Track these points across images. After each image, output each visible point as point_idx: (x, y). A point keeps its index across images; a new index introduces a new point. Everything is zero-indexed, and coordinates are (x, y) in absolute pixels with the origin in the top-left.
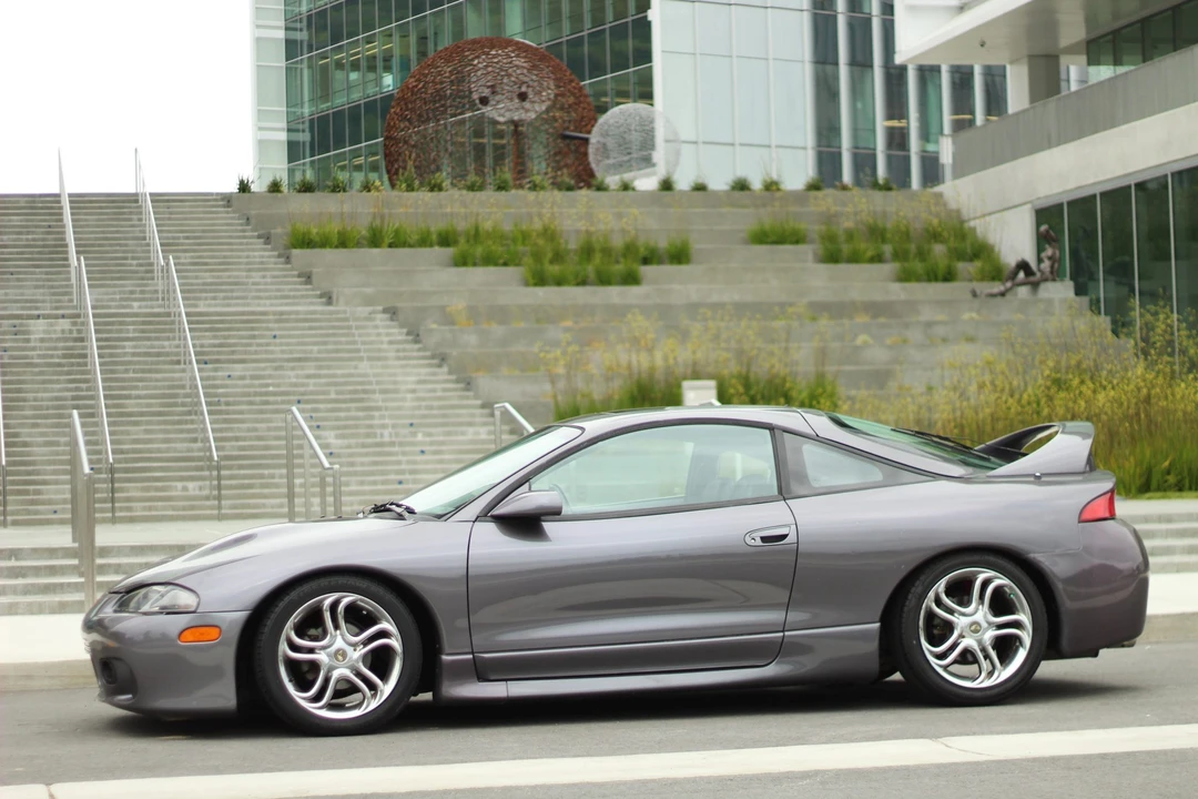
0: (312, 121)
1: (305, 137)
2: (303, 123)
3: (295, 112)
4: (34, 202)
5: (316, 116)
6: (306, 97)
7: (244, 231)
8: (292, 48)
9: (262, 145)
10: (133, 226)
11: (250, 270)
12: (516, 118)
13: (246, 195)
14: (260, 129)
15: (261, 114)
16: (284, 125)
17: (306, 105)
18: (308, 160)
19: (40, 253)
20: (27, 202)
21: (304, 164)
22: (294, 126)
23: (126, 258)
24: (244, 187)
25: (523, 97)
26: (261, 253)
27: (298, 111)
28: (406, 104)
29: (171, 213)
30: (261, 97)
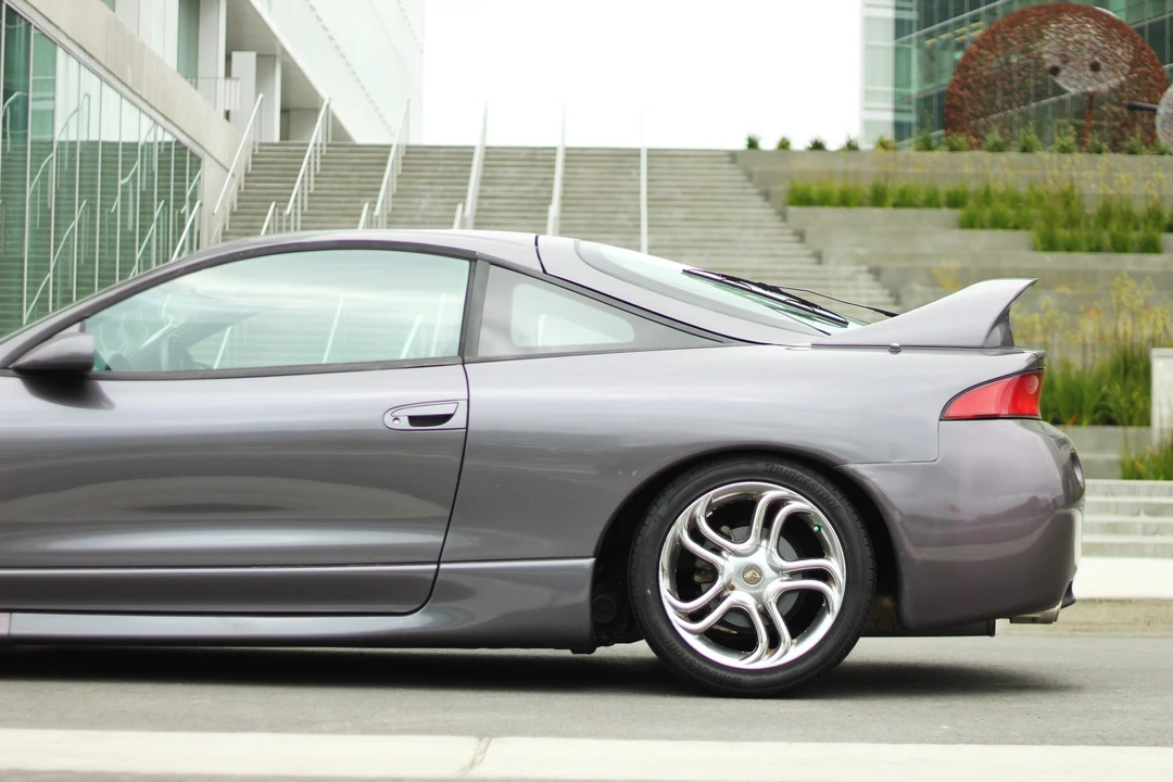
0: (918, 100)
1: (912, 118)
2: (910, 103)
3: (901, 92)
4: (535, 154)
6: (914, 76)
7: (745, 187)
8: (901, 27)
9: (868, 125)
10: (630, 180)
11: (744, 227)
12: (1091, 90)
13: (753, 151)
14: (867, 109)
15: (868, 95)
16: (891, 105)
17: (914, 84)
19: (530, 205)
20: (527, 155)
22: (901, 107)
23: (616, 212)
24: (752, 144)
25: (1095, 67)
26: (760, 211)
27: (905, 90)
28: (967, 71)
29: (674, 168)
30: (869, 76)
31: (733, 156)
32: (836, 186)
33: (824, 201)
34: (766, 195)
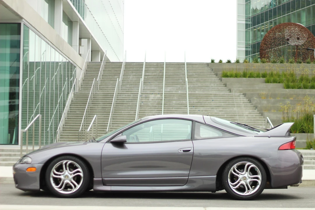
0: (252, 45)
1: (250, 49)
2: (250, 46)
3: (247, 43)
4: (158, 64)
5: (252, 44)
6: (251, 39)
7: (211, 73)
8: (247, 26)
9: (239, 51)
10: (182, 71)
11: (211, 83)
12: (297, 44)
13: (213, 63)
14: (238, 47)
15: (239, 43)
16: (244, 46)
17: (251, 41)
18: (251, 55)
19: (157, 77)
20: (156, 64)
21: (250, 56)
22: (247, 47)
23: (179, 79)
24: (213, 61)
25: (298, 39)
26: (215, 79)
27: (248, 42)
28: (265, 40)
29: (193, 68)
30: (239, 39)
31: (208, 64)
32: (234, 72)
33: (231, 76)
34: (217, 75)
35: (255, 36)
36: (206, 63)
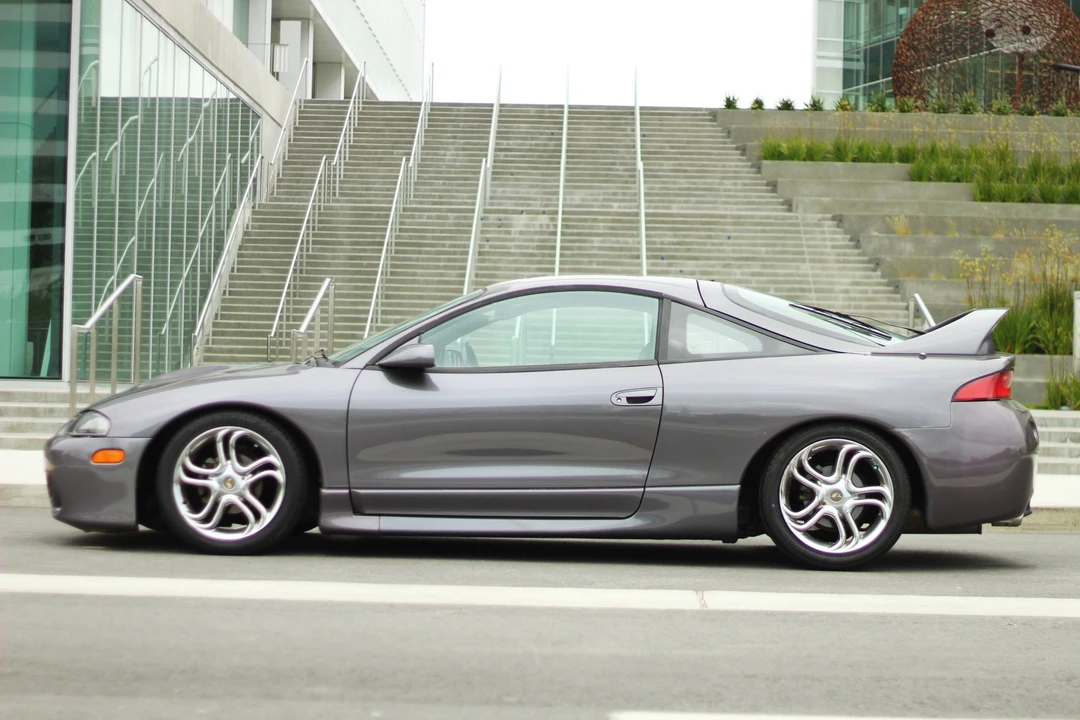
0: (865, 51)
1: (860, 66)
2: (858, 53)
3: (850, 43)
4: (542, 112)
5: (869, 47)
6: (862, 29)
7: (725, 143)
9: (820, 72)
10: (626, 135)
11: (723, 178)
12: (1021, 50)
13: (731, 111)
14: (819, 57)
15: (821, 44)
16: (841, 54)
17: (862, 36)
18: (861, 86)
19: (540, 156)
20: (536, 112)
21: (857, 90)
22: (850, 56)
23: (614, 164)
24: (730, 104)
25: (1026, 30)
26: (736, 163)
27: (854, 41)
28: (913, 35)
29: (662, 125)
30: (821, 28)
31: (713, 114)
32: (804, 143)
33: (793, 156)
34: (743, 150)
35: (877, 21)
36: (707, 109)
